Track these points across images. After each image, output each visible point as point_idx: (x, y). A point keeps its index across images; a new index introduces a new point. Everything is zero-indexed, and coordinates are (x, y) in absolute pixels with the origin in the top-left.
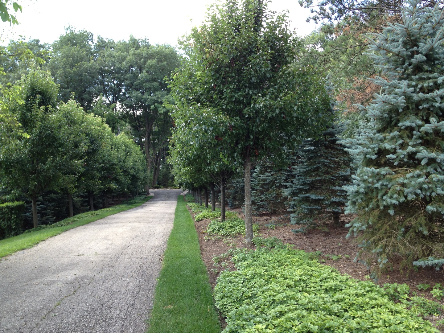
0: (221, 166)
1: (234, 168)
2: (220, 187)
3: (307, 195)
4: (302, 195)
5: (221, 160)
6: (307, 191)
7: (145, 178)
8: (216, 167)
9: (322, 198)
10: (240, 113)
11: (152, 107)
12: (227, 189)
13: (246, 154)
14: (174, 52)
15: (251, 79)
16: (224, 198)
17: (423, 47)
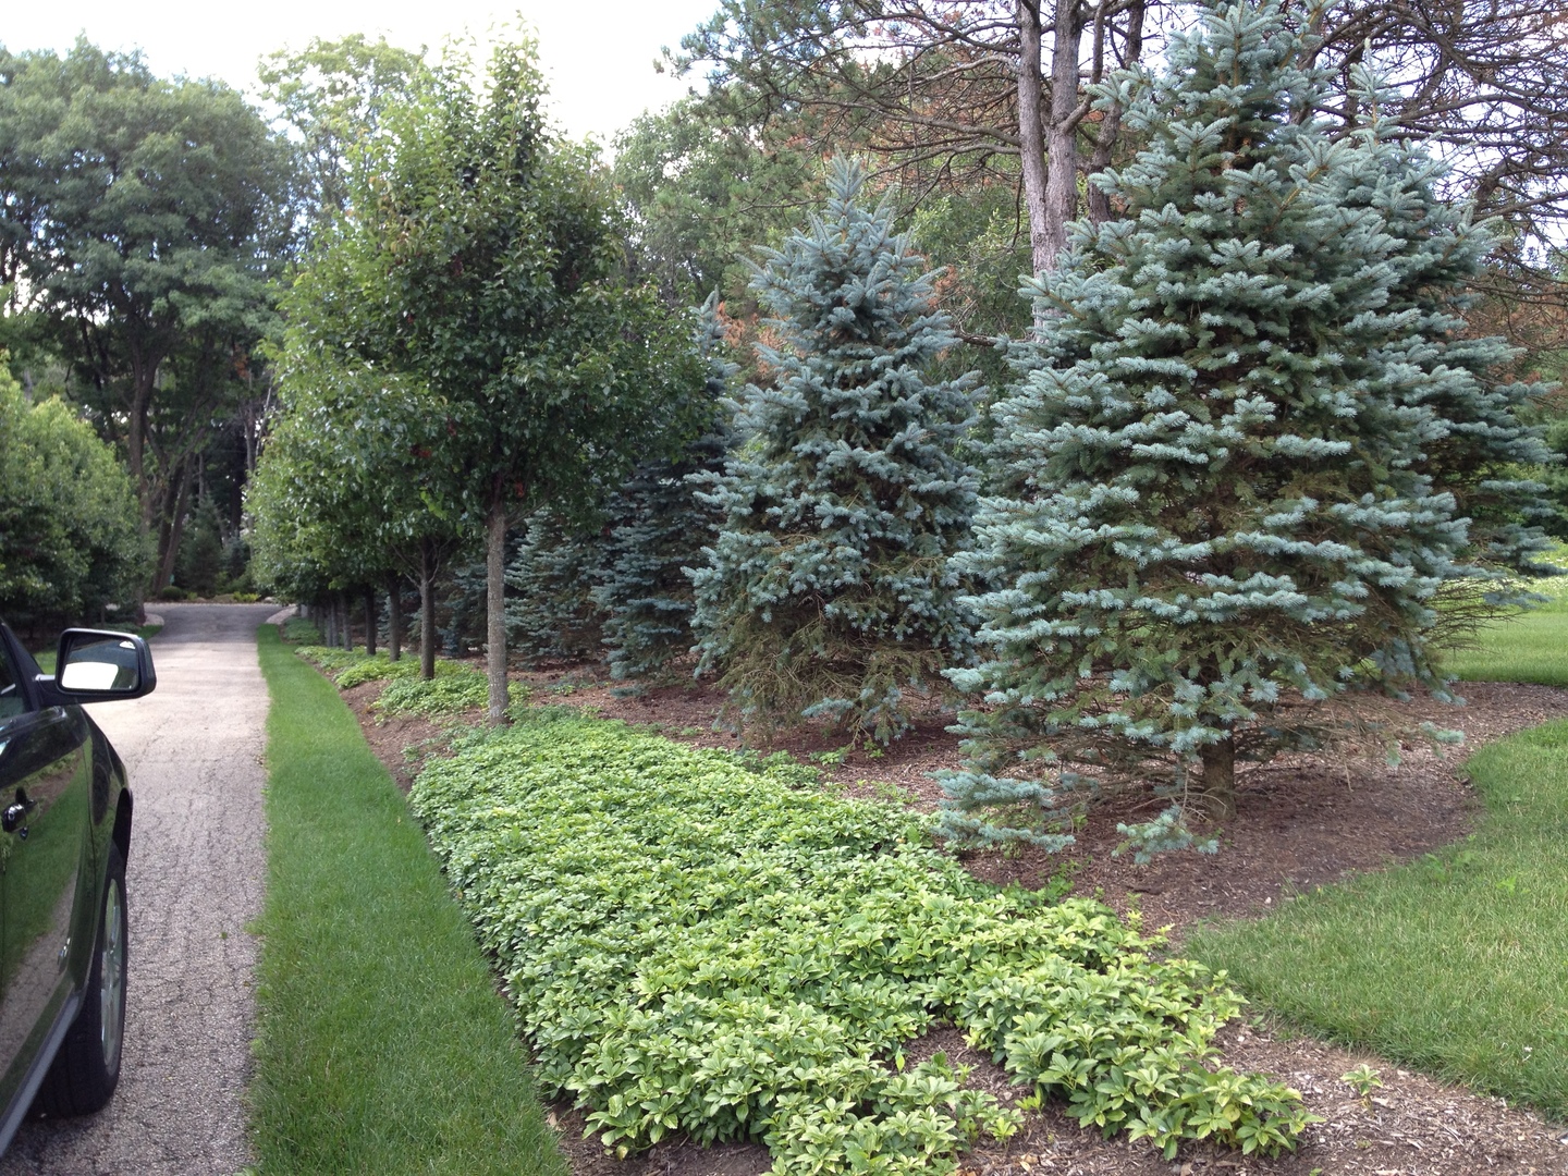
0: (422, 520)
1: (460, 529)
2: (419, 582)
3: (648, 600)
4: (637, 602)
5: (422, 505)
6: (649, 592)
7: (138, 559)
8: (409, 525)
9: (683, 606)
10: (474, 391)
11: (159, 303)
12: (439, 598)
13: (493, 495)
14: (243, 108)
15: (503, 310)
16: (431, 625)
17: (853, 290)
